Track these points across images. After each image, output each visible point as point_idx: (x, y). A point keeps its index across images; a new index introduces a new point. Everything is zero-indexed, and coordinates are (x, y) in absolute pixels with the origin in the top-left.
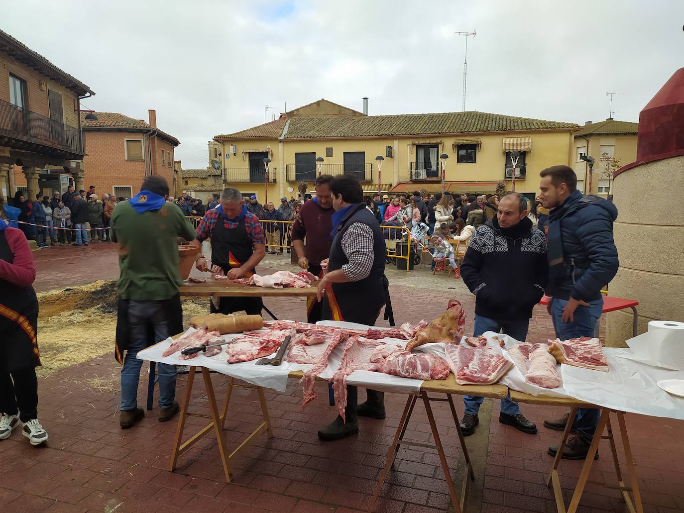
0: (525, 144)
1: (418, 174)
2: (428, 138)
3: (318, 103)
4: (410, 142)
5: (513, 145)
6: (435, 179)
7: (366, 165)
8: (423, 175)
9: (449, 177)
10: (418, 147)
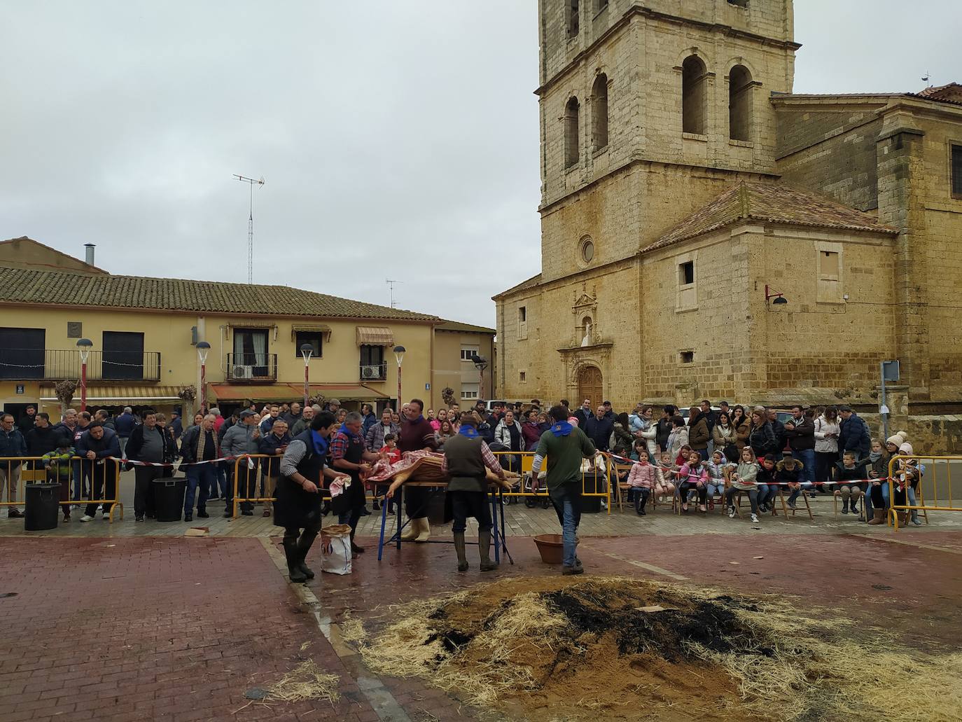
0: (387, 336)
1: (241, 372)
2: (252, 318)
3: (16, 243)
4: (224, 323)
5: (373, 336)
6: (263, 378)
7: (145, 354)
8: (248, 373)
9: (283, 377)
10: (237, 331)
